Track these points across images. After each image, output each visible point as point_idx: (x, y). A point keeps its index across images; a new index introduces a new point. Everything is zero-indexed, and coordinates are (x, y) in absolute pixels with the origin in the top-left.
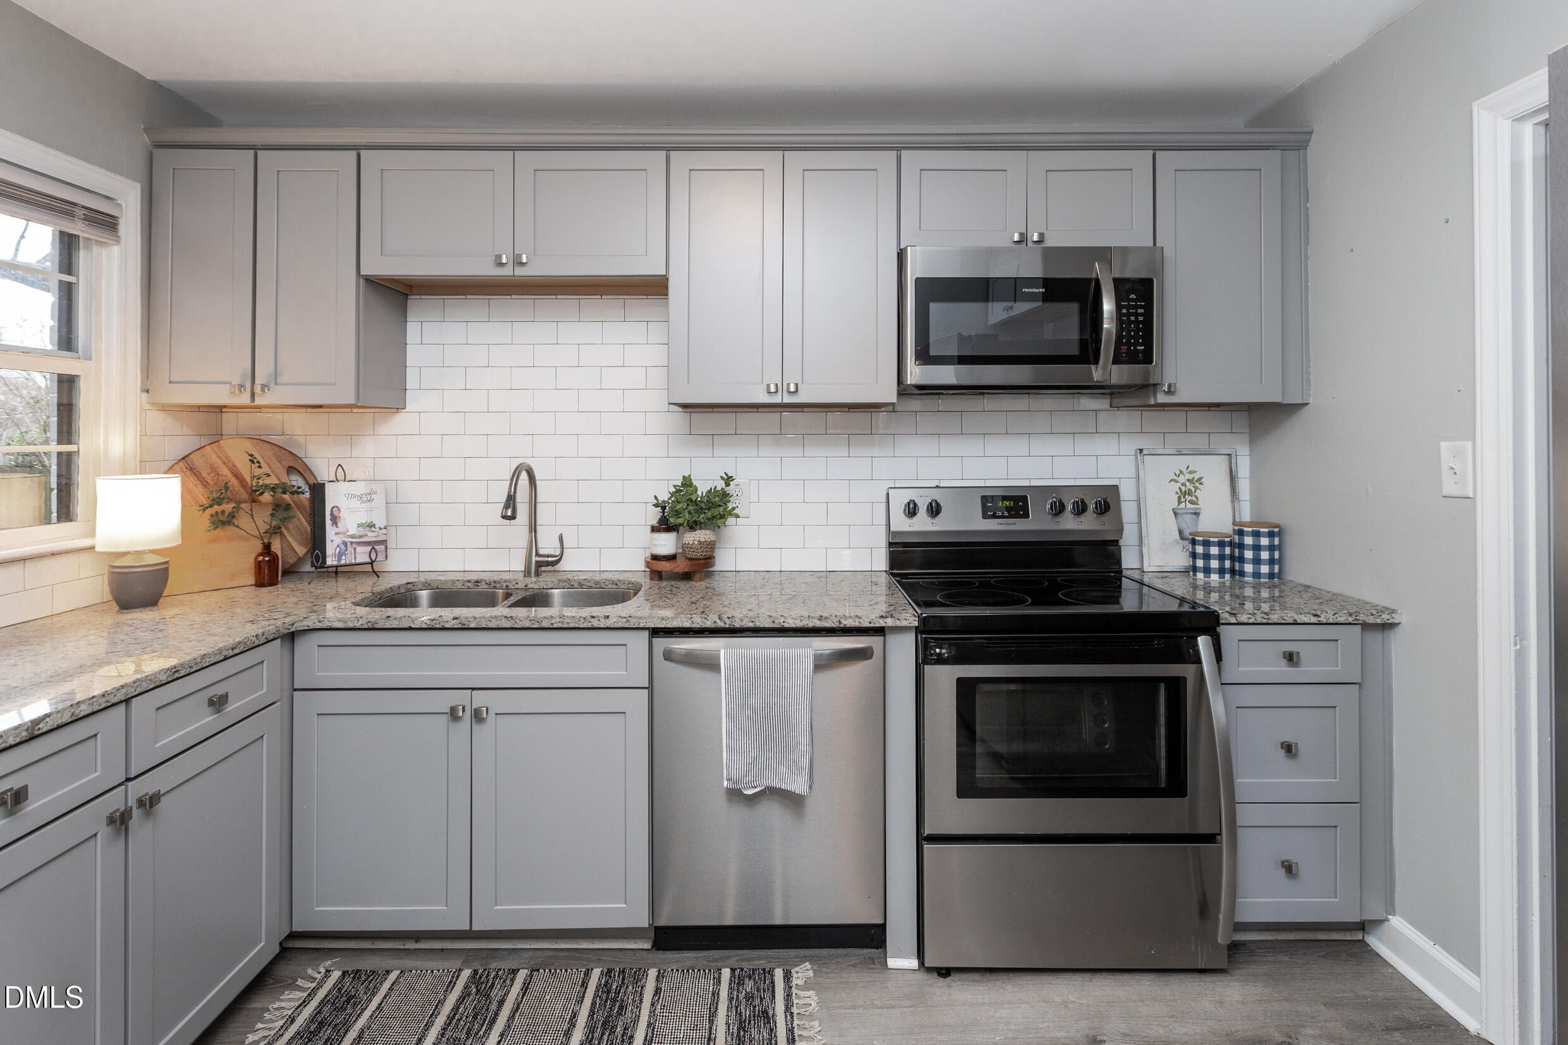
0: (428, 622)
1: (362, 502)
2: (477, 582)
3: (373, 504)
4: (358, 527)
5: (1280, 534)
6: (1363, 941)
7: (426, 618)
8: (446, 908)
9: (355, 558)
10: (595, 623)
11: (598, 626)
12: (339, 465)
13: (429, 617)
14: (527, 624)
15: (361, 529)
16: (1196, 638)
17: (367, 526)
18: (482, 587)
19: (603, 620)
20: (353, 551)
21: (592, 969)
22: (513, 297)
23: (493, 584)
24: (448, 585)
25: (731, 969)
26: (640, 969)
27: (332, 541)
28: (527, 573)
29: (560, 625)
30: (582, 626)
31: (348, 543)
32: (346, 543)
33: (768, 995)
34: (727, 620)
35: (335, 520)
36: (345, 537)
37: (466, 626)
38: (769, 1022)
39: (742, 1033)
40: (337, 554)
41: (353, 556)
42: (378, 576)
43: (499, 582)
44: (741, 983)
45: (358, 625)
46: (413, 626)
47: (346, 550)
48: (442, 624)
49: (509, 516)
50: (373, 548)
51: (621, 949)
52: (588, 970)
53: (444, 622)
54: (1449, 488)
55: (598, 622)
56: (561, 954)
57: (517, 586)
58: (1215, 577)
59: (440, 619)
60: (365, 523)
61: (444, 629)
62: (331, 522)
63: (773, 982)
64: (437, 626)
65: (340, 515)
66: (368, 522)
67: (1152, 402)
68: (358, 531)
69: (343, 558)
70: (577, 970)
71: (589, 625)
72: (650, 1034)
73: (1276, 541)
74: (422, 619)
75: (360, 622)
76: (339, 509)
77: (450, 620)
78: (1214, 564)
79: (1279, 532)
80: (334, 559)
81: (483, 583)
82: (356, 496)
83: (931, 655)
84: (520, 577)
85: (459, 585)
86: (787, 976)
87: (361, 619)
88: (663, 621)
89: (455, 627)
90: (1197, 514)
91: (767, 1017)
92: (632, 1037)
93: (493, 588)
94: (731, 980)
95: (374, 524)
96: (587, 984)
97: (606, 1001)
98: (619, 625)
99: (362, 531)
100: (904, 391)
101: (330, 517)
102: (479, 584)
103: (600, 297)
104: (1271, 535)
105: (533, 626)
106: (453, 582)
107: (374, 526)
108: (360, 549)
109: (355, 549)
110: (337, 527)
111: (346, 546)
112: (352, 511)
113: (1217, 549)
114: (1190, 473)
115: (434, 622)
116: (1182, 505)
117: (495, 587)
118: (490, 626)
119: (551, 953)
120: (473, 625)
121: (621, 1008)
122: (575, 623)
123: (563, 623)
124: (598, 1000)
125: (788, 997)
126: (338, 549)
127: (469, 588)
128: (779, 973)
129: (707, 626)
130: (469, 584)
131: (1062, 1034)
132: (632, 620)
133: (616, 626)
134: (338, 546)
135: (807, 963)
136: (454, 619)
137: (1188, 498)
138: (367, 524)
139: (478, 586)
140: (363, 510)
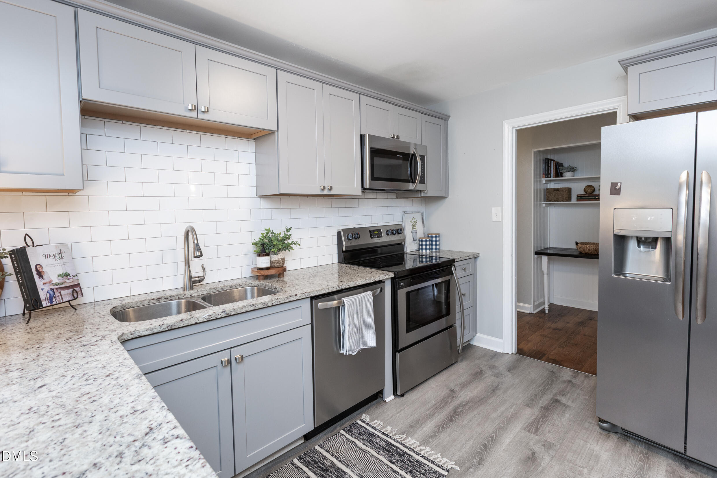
0: (207, 317)
1: (56, 260)
2: (159, 299)
3: (64, 260)
4: (58, 277)
5: (439, 237)
6: (469, 344)
7: (206, 315)
8: (221, 471)
9: (62, 299)
10: (292, 299)
11: (293, 300)
12: (26, 234)
13: (207, 315)
14: (261, 306)
15: (60, 278)
16: (451, 267)
17: (64, 276)
18: (162, 301)
19: (295, 297)
20: (59, 294)
21: (292, 461)
22: (157, 127)
23: (170, 298)
24: (138, 304)
25: (343, 430)
26: (311, 449)
27: (42, 289)
28: (184, 289)
29: (276, 303)
30: (286, 302)
31: (55, 289)
32: (53, 290)
33: (364, 429)
34: (340, 286)
35: (40, 274)
36: (51, 285)
37: (229, 315)
38: (375, 436)
39: (372, 443)
40: (48, 299)
41: (60, 298)
42: (76, 309)
43: (173, 296)
44: (351, 432)
45: (161, 330)
46: (198, 322)
47: (54, 294)
48: (215, 317)
49: (199, 256)
50: (74, 290)
51: (293, 449)
52: (291, 462)
53: (217, 315)
54: (494, 219)
55: (293, 298)
56: (269, 465)
57: (185, 296)
58: (424, 251)
59: (214, 314)
60: (62, 274)
61: (217, 319)
62: (38, 276)
63: (360, 425)
64: (213, 318)
65: (43, 270)
66: (64, 273)
67: (420, 196)
68: (58, 280)
69: (54, 300)
70: (286, 465)
71: (289, 300)
72: (344, 463)
73: (438, 239)
74: (204, 316)
75: (162, 328)
76: (41, 266)
77: (220, 313)
78: (424, 247)
79: (439, 236)
80: (47, 302)
81: (163, 299)
82: (51, 256)
83: (400, 286)
84: (181, 291)
85: (146, 303)
86: (363, 421)
87: (163, 326)
88: (318, 292)
89: (223, 316)
90: (416, 232)
91: (373, 435)
92: (339, 468)
93: (170, 300)
94: (347, 433)
95: (69, 274)
96: (297, 466)
97: (314, 466)
98: (302, 297)
99: (61, 280)
100: (364, 189)
101: (36, 273)
102: (160, 300)
103: (212, 134)
104: (436, 237)
105: (264, 307)
106: (142, 302)
107: (69, 275)
108: (63, 292)
109: (60, 293)
110: (43, 279)
111: (54, 291)
112: (51, 267)
113: (425, 242)
114: (414, 219)
115: (211, 316)
116: (413, 230)
117: (171, 300)
118: (242, 312)
119: (265, 468)
120: (233, 313)
121: (322, 464)
122: (283, 301)
123: (277, 302)
124: (310, 467)
125: (370, 426)
126: (48, 295)
127: (153, 303)
128: (359, 422)
129: (334, 290)
130: (153, 301)
131: (444, 393)
132: (306, 294)
133: (300, 298)
134: (48, 292)
135: (363, 414)
136: (222, 312)
137: (414, 227)
138: (63, 275)
139: (159, 301)
140: (58, 265)
